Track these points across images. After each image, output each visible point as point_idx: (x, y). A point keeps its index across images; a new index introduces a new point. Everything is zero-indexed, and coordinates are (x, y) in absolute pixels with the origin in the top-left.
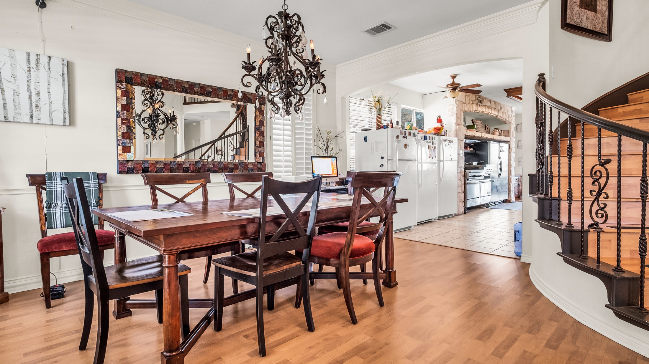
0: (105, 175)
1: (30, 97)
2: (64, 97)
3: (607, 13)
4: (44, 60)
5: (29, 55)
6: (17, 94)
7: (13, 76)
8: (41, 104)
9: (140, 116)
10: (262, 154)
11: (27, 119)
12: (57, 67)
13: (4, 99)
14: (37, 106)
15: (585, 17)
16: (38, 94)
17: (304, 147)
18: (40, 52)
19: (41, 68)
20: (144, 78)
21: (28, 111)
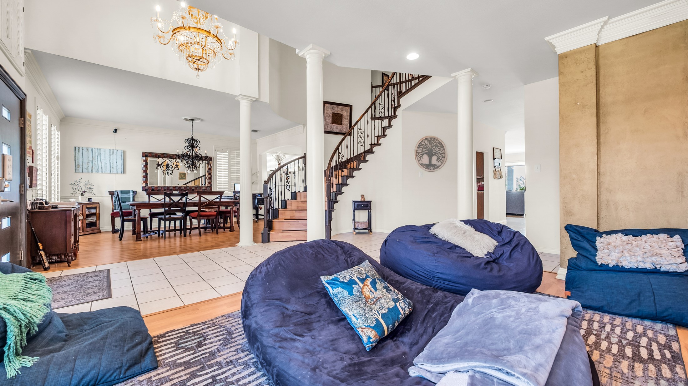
0: (136, 191)
1: (110, 165)
2: (122, 164)
3: (349, 125)
4: (115, 151)
5: (110, 150)
6: (106, 164)
7: (105, 158)
8: (114, 166)
9: (161, 164)
10: (210, 183)
11: (109, 172)
12: (120, 153)
13: (102, 166)
14: (112, 167)
15: (335, 127)
16: (113, 163)
17: (236, 179)
18: (114, 148)
19: (114, 154)
20: (153, 154)
21: (109, 169)
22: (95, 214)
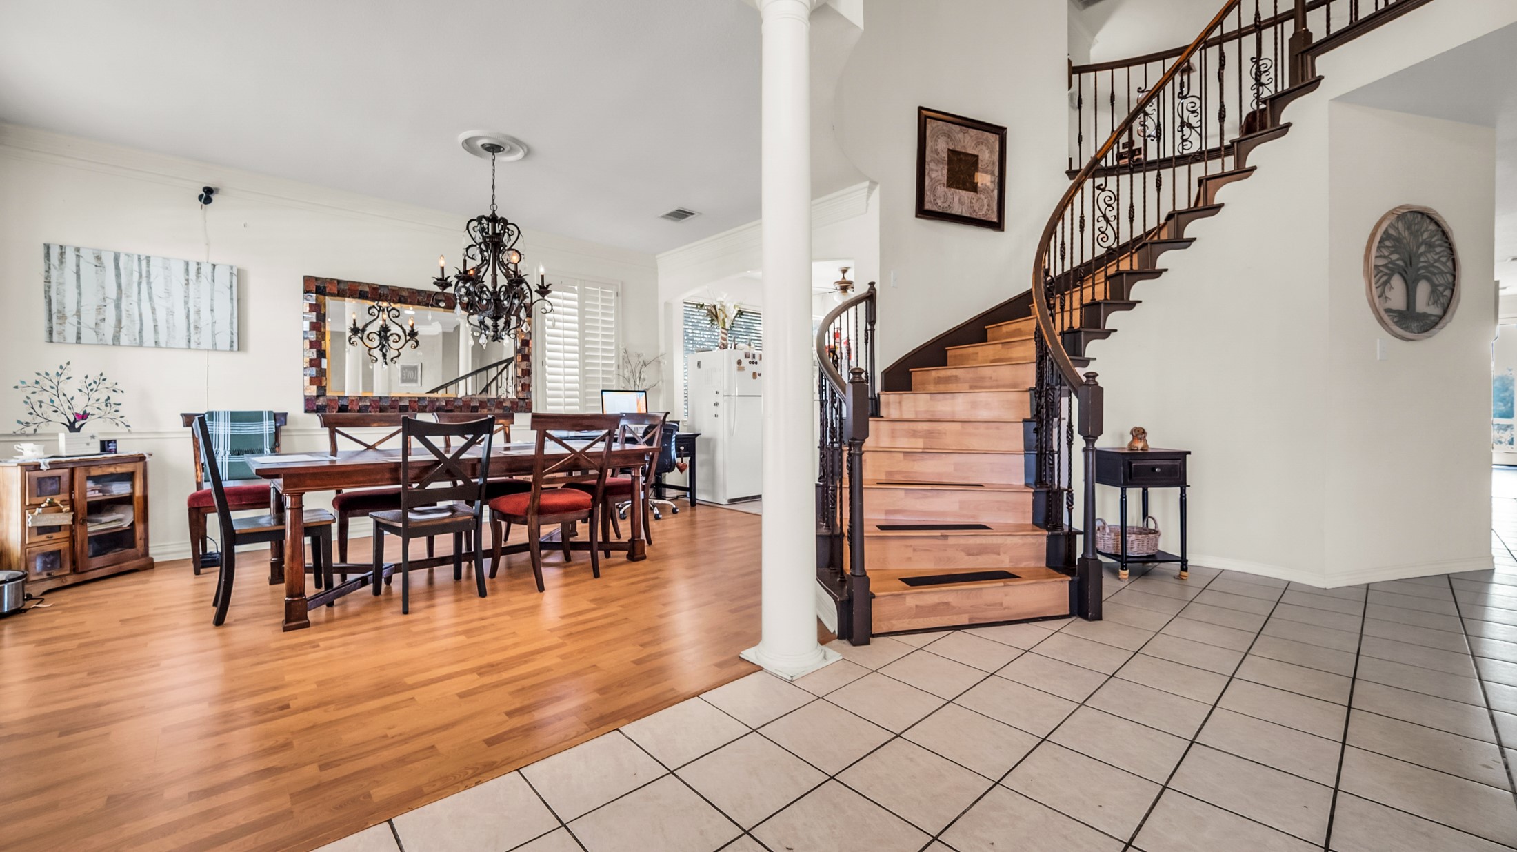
0: (285, 415)
1: (188, 317)
2: (232, 314)
3: (996, 192)
4: (207, 269)
5: (187, 264)
6: (171, 313)
7: (167, 291)
8: (202, 324)
10: (526, 387)
11: (184, 344)
12: (223, 276)
13: (155, 320)
14: (196, 328)
15: (956, 199)
16: (198, 312)
18: (202, 259)
19: (203, 279)
20: (342, 286)
21: (185, 333)
22: (127, 500)
